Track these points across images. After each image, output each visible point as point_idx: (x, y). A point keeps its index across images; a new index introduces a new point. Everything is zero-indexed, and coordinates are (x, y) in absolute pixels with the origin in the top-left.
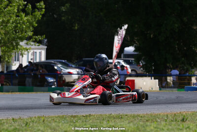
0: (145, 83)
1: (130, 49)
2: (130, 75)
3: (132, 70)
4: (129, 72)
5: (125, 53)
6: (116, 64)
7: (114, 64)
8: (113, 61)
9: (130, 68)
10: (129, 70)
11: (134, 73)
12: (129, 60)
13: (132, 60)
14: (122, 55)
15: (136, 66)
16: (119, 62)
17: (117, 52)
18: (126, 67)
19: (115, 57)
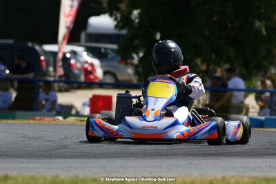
1: (102, 22)
2: (101, 85)
3: (105, 73)
4: (96, 77)
5: (90, 30)
6: (68, 55)
7: (60, 55)
8: (60, 48)
9: (102, 67)
10: (99, 73)
11: (109, 80)
12: (100, 49)
13: (106, 49)
14: (83, 36)
15: (115, 64)
16: (74, 53)
17: (68, 28)
18: (92, 65)
19: (64, 39)
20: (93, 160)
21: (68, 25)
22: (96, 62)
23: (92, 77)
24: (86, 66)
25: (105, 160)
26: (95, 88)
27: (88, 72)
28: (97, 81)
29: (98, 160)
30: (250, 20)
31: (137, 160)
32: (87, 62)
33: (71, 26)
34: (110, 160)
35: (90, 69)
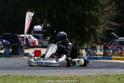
1: (38, 28)
2: (38, 47)
3: (39, 43)
4: (36, 45)
5: (34, 30)
6: (28, 38)
7: (25, 38)
8: (25, 36)
9: (38, 41)
10: (37, 43)
11: (40, 45)
13: (39, 36)
14: (32, 32)
15: (42, 40)
16: (29, 37)
17: (27, 29)
18: (35, 41)
19: (26, 33)
20: (35, 70)
21: (27, 28)
23: (35, 44)
24: (33, 41)
25: (39, 70)
26: (36, 48)
27: (34, 43)
28: (36, 46)
29: (37, 70)
30: (83, 26)
31: (49, 70)
32: (33, 40)
33: (28, 29)
34: (40, 70)
35: (34, 42)
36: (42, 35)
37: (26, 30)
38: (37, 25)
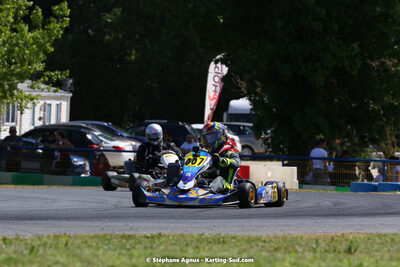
0: (269, 174)
1: (241, 104)
3: (243, 147)
5: (230, 111)
9: (240, 142)
10: (239, 147)
11: (247, 152)
12: (239, 126)
13: (244, 127)
14: (225, 116)
15: (253, 139)
17: (212, 109)
18: (233, 140)
21: (212, 106)
22: (236, 138)
25: (242, 220)
29: (238, 221)
33: (215, 108)
36: (251, 125)
37: (208, 112)
38: (238, 98)
